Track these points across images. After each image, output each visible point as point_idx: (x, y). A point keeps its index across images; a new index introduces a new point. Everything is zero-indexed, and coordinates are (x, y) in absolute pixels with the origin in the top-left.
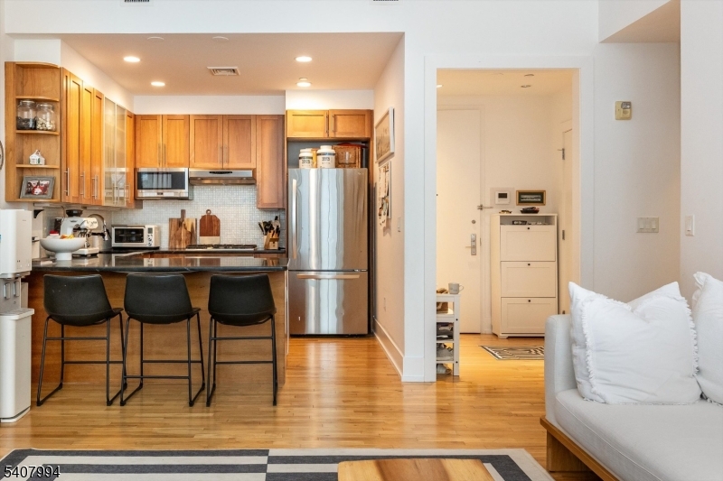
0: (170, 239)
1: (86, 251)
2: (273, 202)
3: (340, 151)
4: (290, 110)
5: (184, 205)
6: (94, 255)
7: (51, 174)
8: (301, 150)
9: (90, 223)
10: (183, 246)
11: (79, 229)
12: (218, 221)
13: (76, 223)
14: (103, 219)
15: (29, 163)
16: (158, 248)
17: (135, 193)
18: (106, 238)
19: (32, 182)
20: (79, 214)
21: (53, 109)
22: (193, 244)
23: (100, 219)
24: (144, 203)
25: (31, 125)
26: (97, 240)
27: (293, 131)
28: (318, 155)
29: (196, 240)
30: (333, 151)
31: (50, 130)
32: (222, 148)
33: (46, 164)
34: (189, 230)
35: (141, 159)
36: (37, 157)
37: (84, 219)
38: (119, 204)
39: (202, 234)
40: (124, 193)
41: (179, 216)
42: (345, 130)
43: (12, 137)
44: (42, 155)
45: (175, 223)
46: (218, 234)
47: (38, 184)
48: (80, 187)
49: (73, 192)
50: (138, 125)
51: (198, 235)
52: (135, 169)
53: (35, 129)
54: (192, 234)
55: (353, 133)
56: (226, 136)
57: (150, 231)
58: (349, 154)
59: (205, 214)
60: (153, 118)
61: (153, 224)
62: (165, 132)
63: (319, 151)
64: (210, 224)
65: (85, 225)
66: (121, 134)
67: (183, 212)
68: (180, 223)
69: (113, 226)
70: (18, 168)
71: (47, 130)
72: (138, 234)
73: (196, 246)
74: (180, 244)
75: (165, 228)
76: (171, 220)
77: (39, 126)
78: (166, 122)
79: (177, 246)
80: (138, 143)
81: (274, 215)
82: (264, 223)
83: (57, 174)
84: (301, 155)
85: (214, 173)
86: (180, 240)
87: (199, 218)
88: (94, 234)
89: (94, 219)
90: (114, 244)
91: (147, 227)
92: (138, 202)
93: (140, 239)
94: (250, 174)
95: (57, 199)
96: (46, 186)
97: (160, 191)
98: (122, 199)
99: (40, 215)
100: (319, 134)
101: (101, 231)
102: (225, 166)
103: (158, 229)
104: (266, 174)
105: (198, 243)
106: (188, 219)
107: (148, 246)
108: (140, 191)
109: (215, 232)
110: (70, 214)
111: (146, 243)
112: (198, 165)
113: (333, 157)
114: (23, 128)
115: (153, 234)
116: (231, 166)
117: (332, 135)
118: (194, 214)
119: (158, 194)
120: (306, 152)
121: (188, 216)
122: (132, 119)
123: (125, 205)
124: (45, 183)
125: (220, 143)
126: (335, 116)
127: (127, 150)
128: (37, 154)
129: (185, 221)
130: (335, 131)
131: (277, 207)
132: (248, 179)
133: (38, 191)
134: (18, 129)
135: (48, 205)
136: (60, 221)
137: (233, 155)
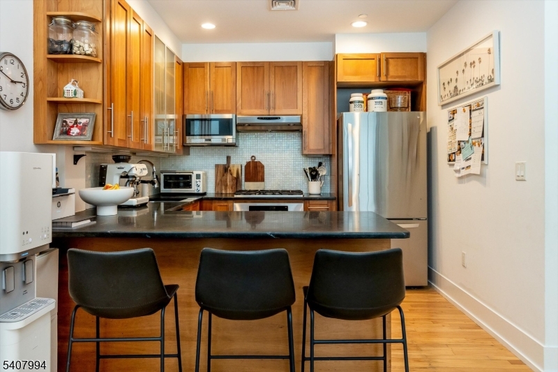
0: (217, 184)
1: (134, 202)
2: (320, 148)
3: (392, 96)
4: (341, 54)
5: (229, 151)
6: (143, 206)
7: (92, 110)
8: (353, 95)
9: (139, 169)
10: (229, 191)
11: (127, 176)
12: (263, 167)
13: (123, 170)
14: (152, 165)
15: (63, 96)
16: (205, 194)
17: (184, 140)
18: (156, 186)
19: (68, 121)
20: (126, 159)
21: (94, 29)
22: (239, 189)
23: (149, 165)
24: (192, 150)
25: (65, 47)
26: (147, 187)
27: (343, 76)
28: (370, 99)
29: (241, 185)
30: (385, 95)
31: (89, 55)
32: (269, 95)
33: (84, 97)
34: (235, 175)
35: (189, 106)
36: (73, 88)
37: (133, 165)
38: (169, 150)
39: (247, 180)
40: (172, 140)
41: (224, 162)
42: (397, 73)
43: (43, 63)
44: (81, 88)
45: (221, 169)
46: (263, 180)
47: (76, 122)
48: (127, 129)
49: (119, 134)
50: (186, 73)
51: (243, 181)
52: (184, 116)
53: (71, 53)
54: (237, 179)
55: (405, 77)
56: (273, 82)
57: (198, 176)
58: (401, 99)
59: (250, 160)
60: (201, 65)
61: (200, 170)
62: (213, 79)
63: (370, 96)
64: (255, 170)
65: (134, 172)
66: (171, 80)
67: (228, 158)
68: (226, 169)
69: (162, 172)
70: (50, 102)
71: (85, 55)
72: (186, 180)
73: (240, 192)
74: (226, 189)
75: (212, 174)
76: (217, 166)
77: (75, 49)
78: (213, 70)
79: (224, 192)
80: (186, 90)
81: (318, 161)
82: (310, 168)
83: (99, 111)
84: (352, 100)
85: (262, 118)
86: (226, 186)
87: (244, 164)
88: (144, 182)
89: (144, 166)
90: (163, 190)
91: (196, 173)
92: (186, 148)
93: (189, 185)
94: (296, 120)
95: (99, 141)
96: (85, 125)
97: (207, 137)
98: (171, 145)
99: (82, 162)
100: (371, 79)
101: (150, 178)
102: (272, 112)
103: (205, 174)
104: (312, 120)
105: (243, 189)
106: (233, 166)
107: (196, 192)
108: (187, 137)
109: (260, 178)
110: (117, 159)
111: (194, 189)
112: (245, 111)
113: (386, 101)
114: (55, 52)
115: (201, 180)
116: (277, 112)
117: (383, 78)
118: (239, 160)
119: (206, 140)
120: (357, 97)
121: (233, 162)
122: (181, 66)
123: (174, 151)
124: (83, 121)
125: (266, 89)
126: (387, 60)
127: (176, 96)
128: (73, 84)
129: (231, 167)
130: (387, 75)
131: (323, 153)
132: (295, 124)
133: (75, 131)
134: (50, 53)
135: (90, 149)
136: (106, 167)
137: (279, 101)
